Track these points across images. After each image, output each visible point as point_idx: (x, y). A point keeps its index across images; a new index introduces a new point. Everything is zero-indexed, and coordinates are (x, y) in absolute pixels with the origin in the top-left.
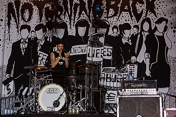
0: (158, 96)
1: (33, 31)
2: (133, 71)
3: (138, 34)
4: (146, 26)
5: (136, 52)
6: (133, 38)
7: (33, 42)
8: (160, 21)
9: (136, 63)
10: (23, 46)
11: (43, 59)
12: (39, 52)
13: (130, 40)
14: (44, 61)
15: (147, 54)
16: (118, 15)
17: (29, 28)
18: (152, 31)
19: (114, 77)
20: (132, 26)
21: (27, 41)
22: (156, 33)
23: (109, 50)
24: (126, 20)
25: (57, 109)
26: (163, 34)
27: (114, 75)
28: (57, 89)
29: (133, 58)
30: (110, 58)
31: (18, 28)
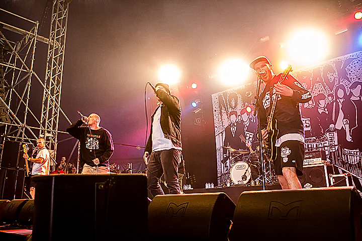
0: (323, 164)
1: (239, 115)
2: (333, 138)
3: (333, 102)
4: (341, 93)
5: (333, 119)
6: (329, 107)
7: (240, 124)
8: (354, 86)
9: (335, 130)
10: (233, 129)
11: (250, 138)
12: (246, 132)
13: (326, 109)
14: (251, 139)
15: (345, 120)
16: (311, 87)
17: (236, 113)
18: (347, 97)
19: (315, 147)
20: (326, 96)
21: (236, 125)
22: (353, 98)
23: (307, 122)
24: (319, 91)
25: (245, 182)
26: (360, 98)
27: (315, 144)
28: (243, 165)
29: (332, 126)
30: (309, 129)
31: (227, 115)
